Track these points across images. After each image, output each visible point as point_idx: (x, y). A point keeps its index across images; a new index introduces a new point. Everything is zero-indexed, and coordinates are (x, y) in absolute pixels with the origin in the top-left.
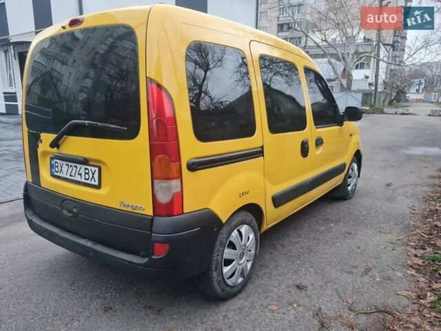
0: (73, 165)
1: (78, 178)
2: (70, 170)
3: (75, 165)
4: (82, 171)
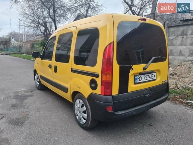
0: (147, 75)
1: (149, 79)
2: (146, 78)
3: (148, 75)
4: (151, 76)
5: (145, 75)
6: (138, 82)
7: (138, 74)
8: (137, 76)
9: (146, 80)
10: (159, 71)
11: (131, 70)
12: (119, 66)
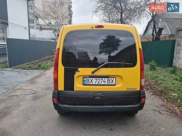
5: (98, 79)
6: (86, 84)
7: (89, 77)
8: (86, 78)
9: (98, 83)
10: (120, 77)
11: (77, 72)
12: (63, 67)
